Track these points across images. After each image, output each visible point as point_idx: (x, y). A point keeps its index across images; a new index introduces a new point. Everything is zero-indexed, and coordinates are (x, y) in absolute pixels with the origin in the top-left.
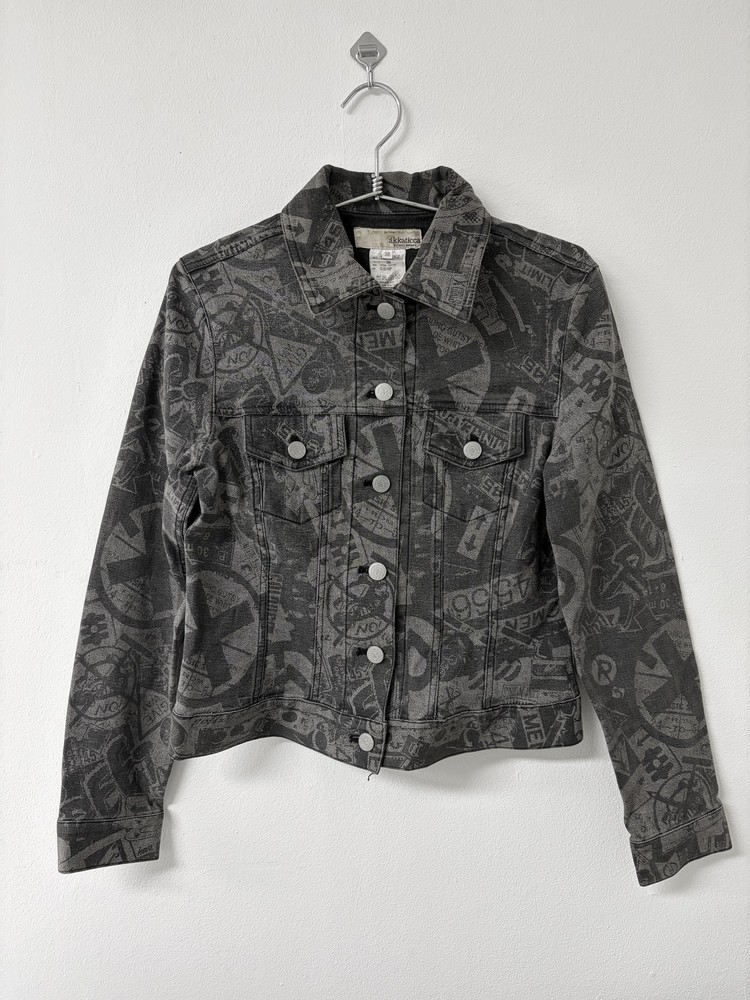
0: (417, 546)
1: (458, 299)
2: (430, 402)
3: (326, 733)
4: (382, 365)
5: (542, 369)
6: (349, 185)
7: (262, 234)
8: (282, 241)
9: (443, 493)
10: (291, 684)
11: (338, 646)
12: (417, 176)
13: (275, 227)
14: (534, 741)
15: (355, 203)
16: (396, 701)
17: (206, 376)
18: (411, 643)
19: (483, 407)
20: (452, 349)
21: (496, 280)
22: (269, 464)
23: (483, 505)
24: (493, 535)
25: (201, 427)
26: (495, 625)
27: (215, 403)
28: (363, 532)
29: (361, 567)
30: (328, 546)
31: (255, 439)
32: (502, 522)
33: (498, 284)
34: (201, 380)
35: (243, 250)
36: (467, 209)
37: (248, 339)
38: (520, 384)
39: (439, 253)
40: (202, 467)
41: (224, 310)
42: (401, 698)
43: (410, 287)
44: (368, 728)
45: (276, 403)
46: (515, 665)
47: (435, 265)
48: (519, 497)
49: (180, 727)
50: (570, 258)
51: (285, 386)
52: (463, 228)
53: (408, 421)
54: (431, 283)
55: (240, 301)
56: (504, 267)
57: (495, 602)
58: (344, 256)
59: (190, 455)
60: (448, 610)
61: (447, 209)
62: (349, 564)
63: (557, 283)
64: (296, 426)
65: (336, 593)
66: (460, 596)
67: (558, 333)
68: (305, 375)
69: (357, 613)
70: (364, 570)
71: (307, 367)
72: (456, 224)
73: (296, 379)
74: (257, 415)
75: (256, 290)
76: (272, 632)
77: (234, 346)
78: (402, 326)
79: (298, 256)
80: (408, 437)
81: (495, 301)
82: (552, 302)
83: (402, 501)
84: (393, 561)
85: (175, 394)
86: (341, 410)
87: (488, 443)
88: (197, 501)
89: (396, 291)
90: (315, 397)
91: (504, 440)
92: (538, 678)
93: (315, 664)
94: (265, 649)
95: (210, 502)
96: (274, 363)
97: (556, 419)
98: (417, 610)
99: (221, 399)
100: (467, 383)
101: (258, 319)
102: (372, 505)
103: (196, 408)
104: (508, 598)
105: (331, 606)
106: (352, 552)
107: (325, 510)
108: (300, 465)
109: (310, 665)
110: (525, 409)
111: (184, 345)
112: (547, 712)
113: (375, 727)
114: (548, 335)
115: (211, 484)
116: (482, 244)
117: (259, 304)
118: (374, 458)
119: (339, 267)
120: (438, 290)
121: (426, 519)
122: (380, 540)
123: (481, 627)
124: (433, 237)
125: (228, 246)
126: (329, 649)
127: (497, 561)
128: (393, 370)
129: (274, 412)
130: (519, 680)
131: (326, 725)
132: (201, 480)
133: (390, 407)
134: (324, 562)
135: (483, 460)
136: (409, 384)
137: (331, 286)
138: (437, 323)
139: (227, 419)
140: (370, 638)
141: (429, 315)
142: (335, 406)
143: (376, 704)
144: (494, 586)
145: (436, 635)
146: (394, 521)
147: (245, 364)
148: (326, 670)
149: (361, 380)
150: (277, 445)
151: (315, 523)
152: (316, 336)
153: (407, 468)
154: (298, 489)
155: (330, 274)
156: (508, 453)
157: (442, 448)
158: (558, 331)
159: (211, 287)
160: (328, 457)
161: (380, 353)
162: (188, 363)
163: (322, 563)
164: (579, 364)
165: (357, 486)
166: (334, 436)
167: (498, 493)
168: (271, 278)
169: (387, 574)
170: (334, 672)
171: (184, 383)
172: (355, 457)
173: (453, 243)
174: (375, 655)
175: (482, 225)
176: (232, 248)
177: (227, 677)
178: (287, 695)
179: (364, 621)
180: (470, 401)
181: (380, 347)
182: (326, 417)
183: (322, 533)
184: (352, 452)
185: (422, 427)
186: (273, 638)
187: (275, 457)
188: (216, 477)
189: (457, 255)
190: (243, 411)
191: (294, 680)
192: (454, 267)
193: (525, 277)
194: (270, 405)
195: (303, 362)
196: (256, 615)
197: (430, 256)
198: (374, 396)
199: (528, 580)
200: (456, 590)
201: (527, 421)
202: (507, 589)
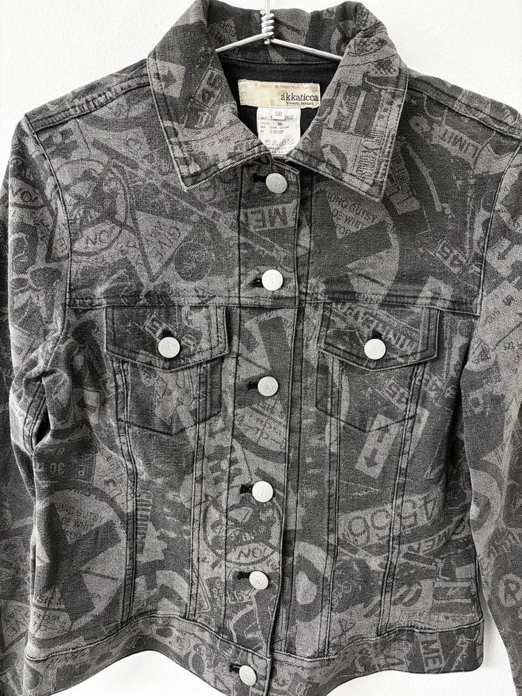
0: (308, 460)
1: (368, 171)
2: (327, 292)
3: (204, 657)
4: (271, 248)
5: (460, 258)
6: (233, 25)
7: (124, 85)
8: (148, 94)
9: (340, 397)
10: (165, 601)
11: (216, 569)
12: (317, 16)
13: (141, 76)
14: (431, 666)
15: (239, 48)
16: (282, 632)
17: (59, 259)
18: (300, 568)
19: (388, 299)
20: (354, 230)
21: (409, 147)
22: (136, 365)
23: (387, 414)
24: (398, 450)
25: (51, 322)
26: (396, 551)
27: (70, 292)
28: (246, 443)
29: (243, 486)
30: (205, 460)
31: (118, 336)
32: (408, 434)
33: (412, 153)
34: (53, 265)
35: (102, 106)
36: (381, 56)
37: (110, 215)
38: (434, 274)
39: (345, 112)
40: (51, 372)
41: (80, 179)
42: (287, 628)
43: (307, 154)
44: (250, 661)
45: (144, 291)
46: (415, 588)
47: (339, 126)
48: (429, 406)
49: (32, 670)
50: (501, 122)
51: (154, 272)
52: (375, 80)
53: (301, 314)
54: (334, 149)
55: (99, 169)
56: (420, 133)
57: (397, 526)
58: (226, 113)
59: (37, 358)
60: (343, 534)
61: (356, 54)
62: (229, 482)
63: (483, 153)
64: (168, 319)
65: (214, 515)
66: (358, 518)
67: (482, 215)
68: (179, 259)
69: (238, 538)
70: (247, 489)
71: (181, 250)
72: (366, 75)
73: (167, 264)
74: (121, 307)
75: (118, 156)
76: (142, 552)
77: (93, 224)
78: (295, 202)
79: (169, 114)
80: (300, 333)
81: (407, 174)
82: (476, 177)
83: (292, 405)
84: (281, 479)
85: (20, 283)
86: (222, 301)
87: (393, 342)
88: (46, 415)
89: (290, 159)
90: (191, 285)
91: (413, 340)
92: (439, 602)
93: (191, 585)
94: (134, 571)
95: (62, 414)
96: (141, 244)
97: (477, 318)
98: (309, 534)
99: (77, 288)
100: (371, 271)
101: (121, 192)
102: (257, 411)
103: (46, 299)
104: (412, 520)
105: (208, 528)
106: (232, 468)
107: (201, 418)
108: (173, 364)
109: (186, 585)
110: (439, 304)
111: (31, 223)
112: (448, 638)
113: (257, 661)
114: (469, 216)
115: (62, 394)
116: (399, 102)
117: (123, 173)
118: (260, 356)
119: (220, 128)
120: (343, 158)
121: (320, 428)
122: (265, 454)
123: (380, 553)
124: (337, 91)
125: (83, 100)
126: (206, 571)
127: (401, 480)
128: (283, 254)
129: (141, 303)
130: (419, 605)
131: (203, 648)
132: (50, 389)
133: (280, 298)
134: (200, 480)
135: (386, 360)
136: (302, 271)
137: (209, 151)
138: (337, 199)
139: (85, 311)
140: (253, 563)
141: (328, 189)
142: (214, 296)
143: (258, 635)
144: (397, 507)
145: (329, 562)
146: (283, 430)
147: (105, 245)
148: (204, 590)
149: (245, 265)
150: (144, 343)
151: (190, 433)
152: (192, 212)
153: (298, 368)
154: (170, 393)
155: (208, 137)
156: (419, 355)
157: (339, 346)
158: (483, 211)
159: (64, 151)
160: (206, 356)
161: (268, 233)
162: (35, 245)
163: (197, 481)
164: (506, 252)
165: (240, 389)
166: (214, 331)
167: (404, 400)
168: (136, 141)
169: (274, 495)
170: (212, 594)
171: (31, 269)
172: (238, 355)
173: (362, 99)
174: (258, 580)
175: (398, 78)
176: (87, 102)
177: (89, 606)
178: (161, 613)
179: (246, 547)
180: (373, 292)
181: (269, 227)
182: (204, 309)
183: (199, 446)
184: (235, 349)
185: (316, 321)
186: (142, 559)
187: (142, 357)
188: (68, 384)
189: (368, 113)
190: (104, 301)
191: (168, 597)
192: (364, 130)
193: (446, 145)
194: (137, 294)
195: (176, 244)
196: (122, 534)
197: (334, 116)
198: (261, 285)
199: (435, 499)
200: (352, 511)
201: (441, 318)
202: (411, 511)
